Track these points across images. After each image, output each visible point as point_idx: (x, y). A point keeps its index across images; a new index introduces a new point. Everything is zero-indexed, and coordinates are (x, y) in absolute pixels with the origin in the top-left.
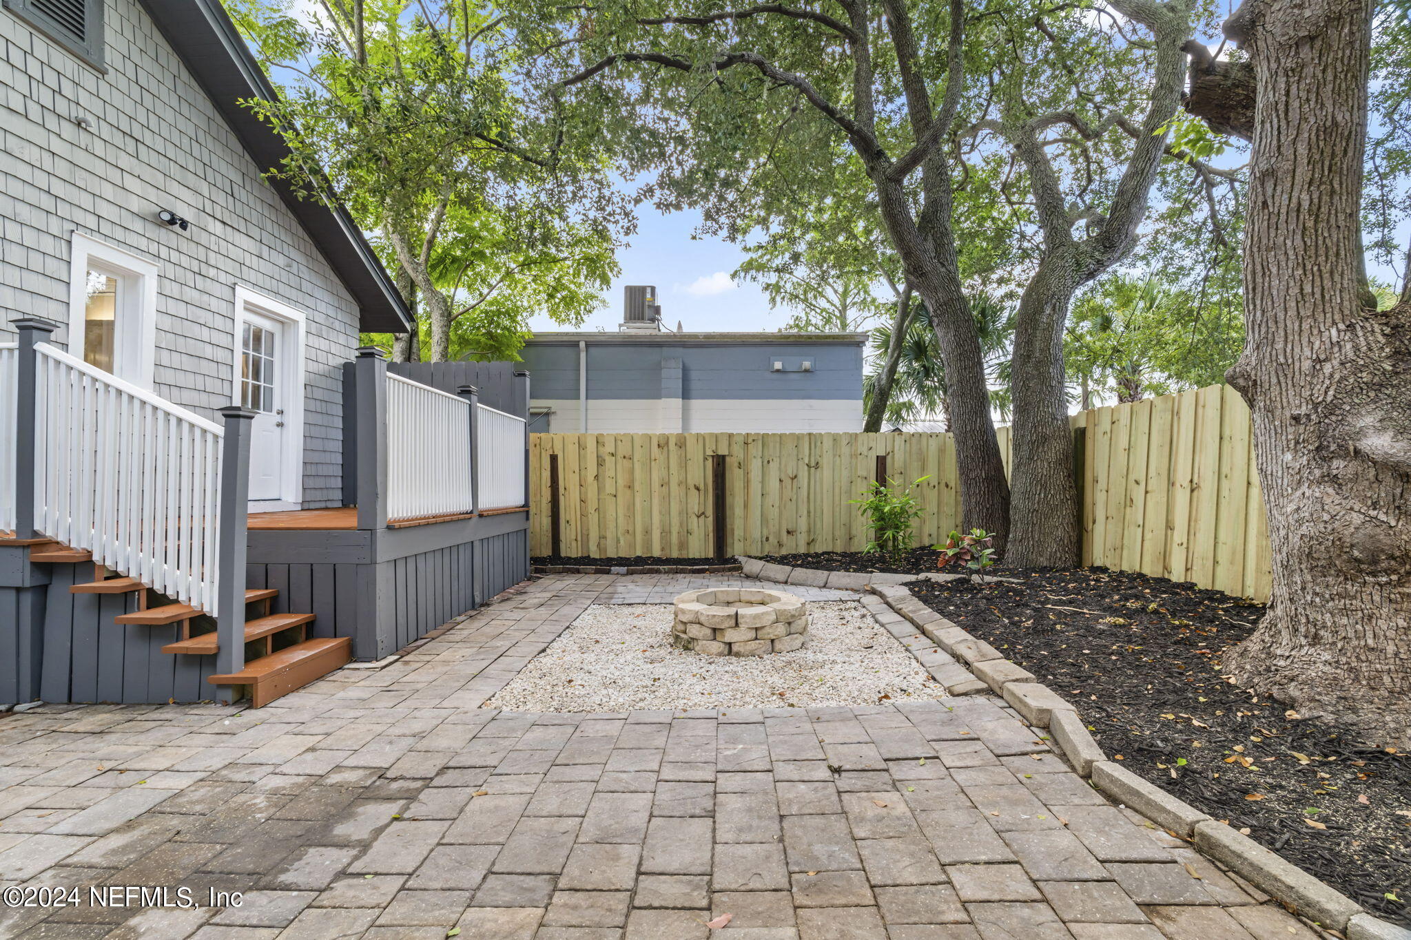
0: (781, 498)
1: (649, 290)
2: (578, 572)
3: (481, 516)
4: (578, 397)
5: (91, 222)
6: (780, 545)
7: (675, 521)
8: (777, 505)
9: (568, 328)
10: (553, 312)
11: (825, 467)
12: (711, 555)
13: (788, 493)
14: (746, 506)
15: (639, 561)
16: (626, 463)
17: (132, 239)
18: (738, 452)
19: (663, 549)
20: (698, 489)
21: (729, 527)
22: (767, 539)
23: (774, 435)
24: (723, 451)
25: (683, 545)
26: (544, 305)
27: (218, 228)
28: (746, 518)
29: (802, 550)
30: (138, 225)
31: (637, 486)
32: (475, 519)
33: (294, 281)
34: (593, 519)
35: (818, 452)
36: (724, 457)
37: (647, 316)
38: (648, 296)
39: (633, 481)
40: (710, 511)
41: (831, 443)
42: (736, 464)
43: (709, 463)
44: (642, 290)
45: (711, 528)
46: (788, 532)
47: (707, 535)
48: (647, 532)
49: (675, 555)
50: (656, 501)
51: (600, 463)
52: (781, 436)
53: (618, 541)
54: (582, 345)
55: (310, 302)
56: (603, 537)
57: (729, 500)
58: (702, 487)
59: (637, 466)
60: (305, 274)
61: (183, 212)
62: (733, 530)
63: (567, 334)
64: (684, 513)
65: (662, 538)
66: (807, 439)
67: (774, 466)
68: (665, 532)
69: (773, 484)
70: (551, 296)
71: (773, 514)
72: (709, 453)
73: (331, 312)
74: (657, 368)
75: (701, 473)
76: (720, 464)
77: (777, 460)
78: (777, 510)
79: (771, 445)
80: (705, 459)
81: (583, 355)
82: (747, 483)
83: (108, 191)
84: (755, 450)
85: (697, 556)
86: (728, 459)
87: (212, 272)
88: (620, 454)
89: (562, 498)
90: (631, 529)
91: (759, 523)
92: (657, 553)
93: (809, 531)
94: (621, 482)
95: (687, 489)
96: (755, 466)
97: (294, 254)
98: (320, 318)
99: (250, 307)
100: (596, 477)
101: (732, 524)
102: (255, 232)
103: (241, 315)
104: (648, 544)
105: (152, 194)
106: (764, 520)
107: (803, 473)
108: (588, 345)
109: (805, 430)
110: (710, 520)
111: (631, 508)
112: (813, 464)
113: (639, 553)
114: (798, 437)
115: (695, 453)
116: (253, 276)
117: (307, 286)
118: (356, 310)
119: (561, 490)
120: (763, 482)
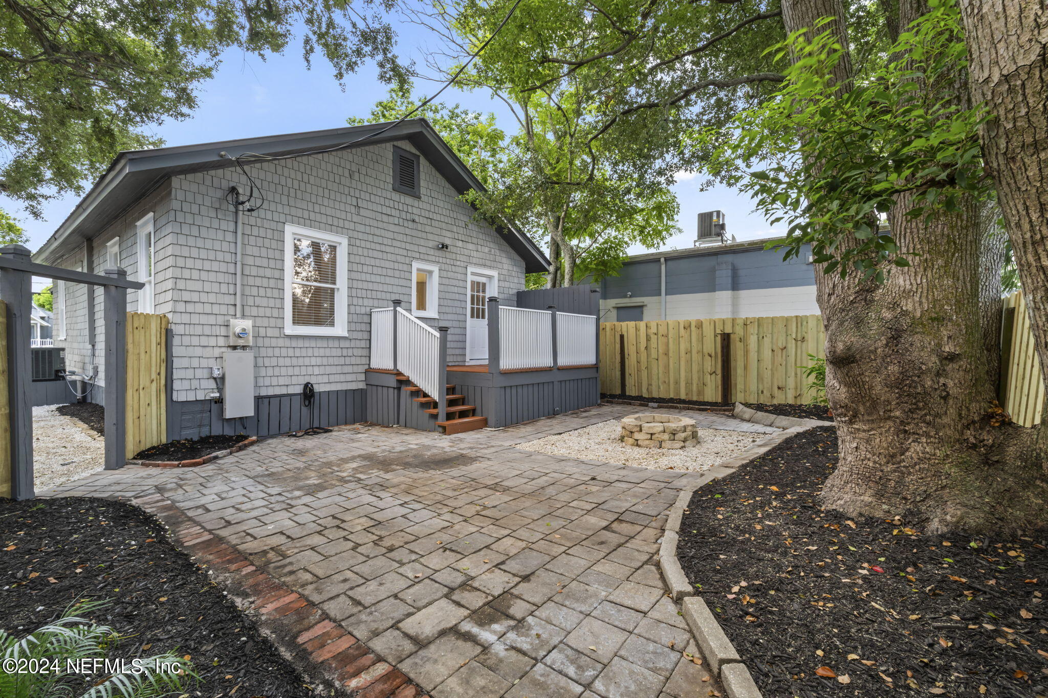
0: (773, 363)
1: (715, 214)
2: (630, 404)
3: (559, 369)
4: (660, 295)
5: (417, 255)
6: (773, 397)
7: (695, 376)
8: (770, 367)
9: (652, 251)
10: (644, 241)
11: (810, 340)
12: (720, 400)
13: (779, 359)
14: (745, 368)
15: (671, 400)
16: (664, 339)
17: (430, 258)
18: (739, 331)
19: (687, 394)
20: (710, 356)
21: (733, 382)
22: (762, 392)
23: (767, 318)
24: (728, 330)
25: (700, 392)
26: (638, 238)
27: (460, 244)
28: (745, 376)
29: (791, 401)
30: (432, 252)
31: (671, 354)
32: (555, 371)
33: (492, 258)
34: (644, 374)
35: (804, 329)
36: (728, 335)
37: (713, 232)
38: (715, 218)
39: (668, 350)
40: (719, 371)
41: (815, 322)
42: (738, 339)
43: (719, 339)
44: (710, 214)
45: (720, 382)
46: (779, 388)
47: (717, 387)
48: (677, 383)
49: (695, 399)
50: (683, 363)
51: (648, 339)
52: (773, 319)
53: (659, 387)
54: (662, 260)
55: (499, 265)
56: (650, 385)
57: (733, 364)
58: (713, 354)
59: (671, 340)
60: (498, 253)
61: (447, 241)
62: (736, 384)
63: (652, 254)
64: (702, 371)
65: (686, 387)
66: (794, 319)
67: (767, 341)
68: (689, 384)
69: (767, 354)
70: (641, 232)
71: (767, 375)
72: (718, 331)
73: (511, 268)
74: (713, 271)
75: (712, 345)
76: (726, 339)
77: (769, 336)
78: (770, 372)
79: (765, 325)
80: (715, 336)
81: (663, 267)
82: (746, 352)
83: (422, 242)
84: (753, 329)
85: (710, 400)
86: (732, 336)
87: (458, 263)
88: (660, 334)
89: (626, 360)
90: (667, 380)
91: (755, 381)
92: (683, 396)
93: (796, 388)
94: (660, 351)
95: (703, 356)
96: (753, 340)
97: (492, 245)
98: (505, 272)
99: (473, 274)
100: (646, 348)
101: (736, 380)
102: (475, 241)
103: (470, 278)
104: (677, 391)
105: (436, 238)
106: (760, 378)
107: (792, 345)
108: (666, 260)
109: (793, 314)
110: (719, 377)
111: (667, 366)
112: (799, 338)
113: (672, 396)
114: (787, 320)
115: (708, 332)
116: (474, 260)
117: (498, 259)
118: (523, 264)
119: (626, 356)
120: (759, 352)
